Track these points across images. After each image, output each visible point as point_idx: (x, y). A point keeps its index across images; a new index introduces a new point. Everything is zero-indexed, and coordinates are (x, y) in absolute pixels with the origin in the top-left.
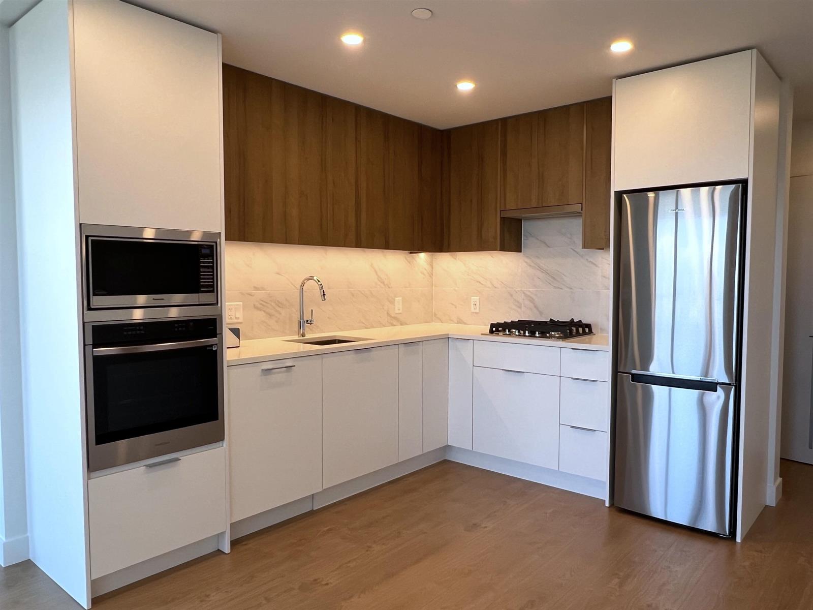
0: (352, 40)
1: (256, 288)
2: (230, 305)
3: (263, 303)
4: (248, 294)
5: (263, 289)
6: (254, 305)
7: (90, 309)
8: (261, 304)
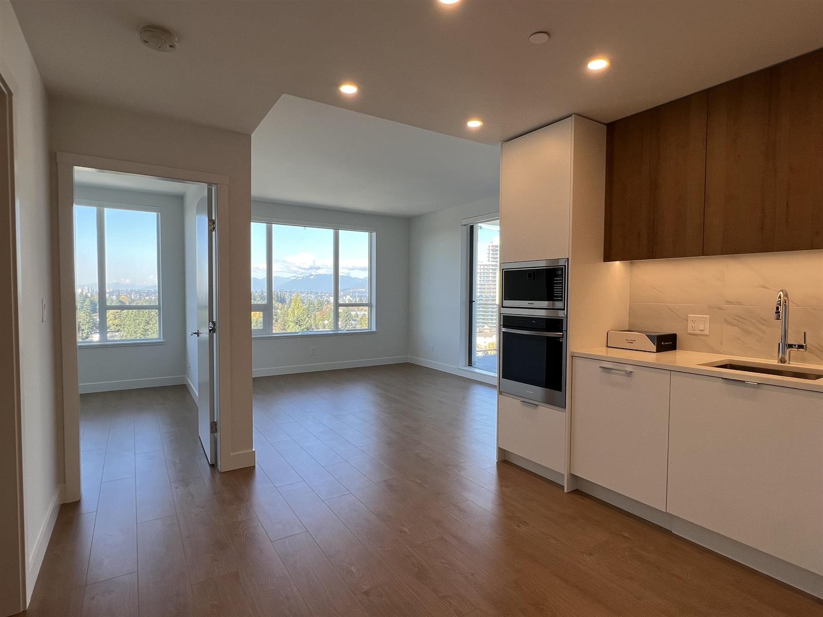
0: (598, 65)
1: (728, 302)
2: (692, 317)
3: (737, 318)
4: (716, 307)
5: (740, 304)
6: (725, 320)
7: (503, 307)
8: (734, 319)
